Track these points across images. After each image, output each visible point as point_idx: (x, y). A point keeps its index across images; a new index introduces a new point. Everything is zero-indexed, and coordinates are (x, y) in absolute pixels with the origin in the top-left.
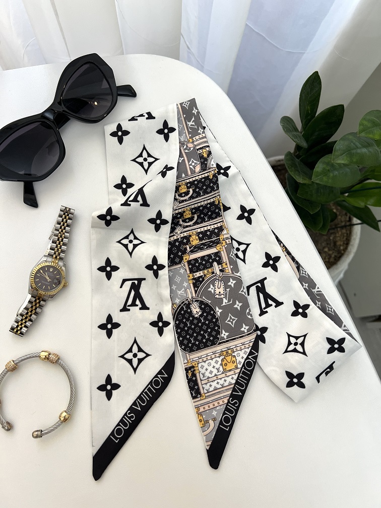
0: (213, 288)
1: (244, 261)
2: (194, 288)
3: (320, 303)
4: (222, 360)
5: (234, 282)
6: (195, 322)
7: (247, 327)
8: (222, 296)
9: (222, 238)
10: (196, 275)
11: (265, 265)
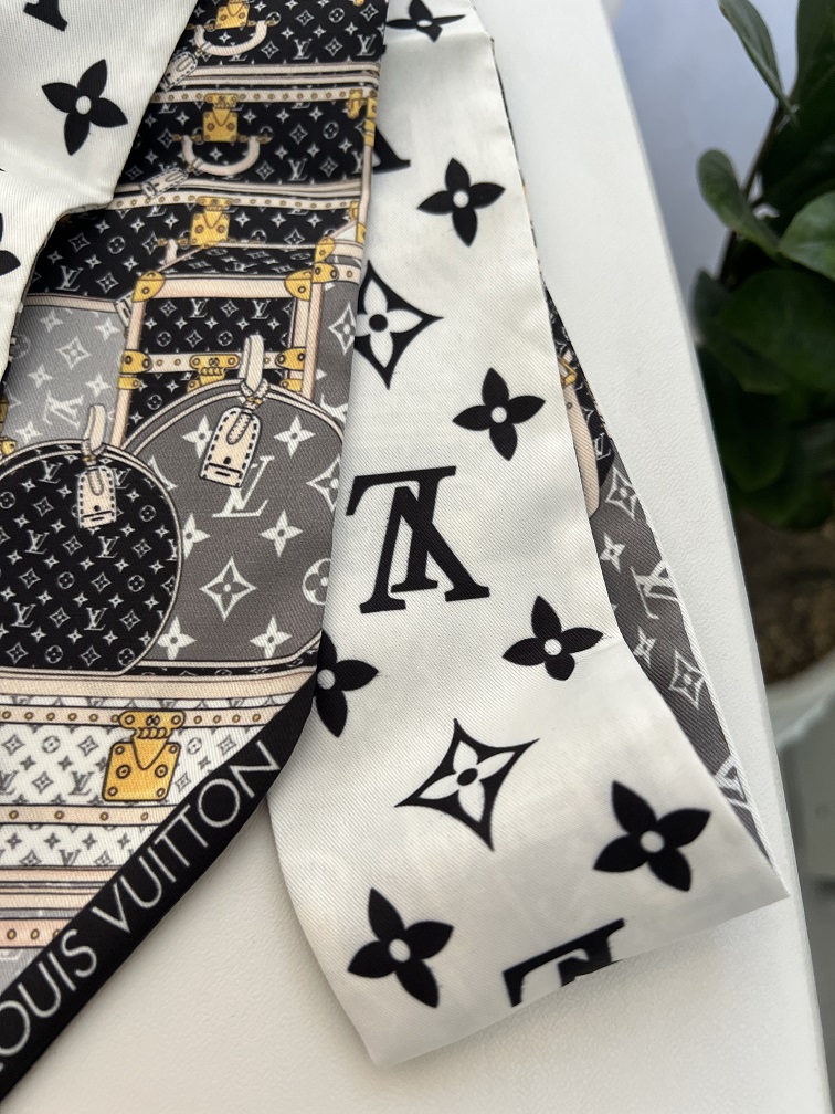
0: (208, 434)
1: (386, 373)
2: (131, 411)
3: (651, 643)
4: (117, 748)
5: (305, 435)
6: (72, 545)
7: (282, 637)
8: (233, 479)
9: (323, 252)
10: (160, 363)
11: (470, 419)
